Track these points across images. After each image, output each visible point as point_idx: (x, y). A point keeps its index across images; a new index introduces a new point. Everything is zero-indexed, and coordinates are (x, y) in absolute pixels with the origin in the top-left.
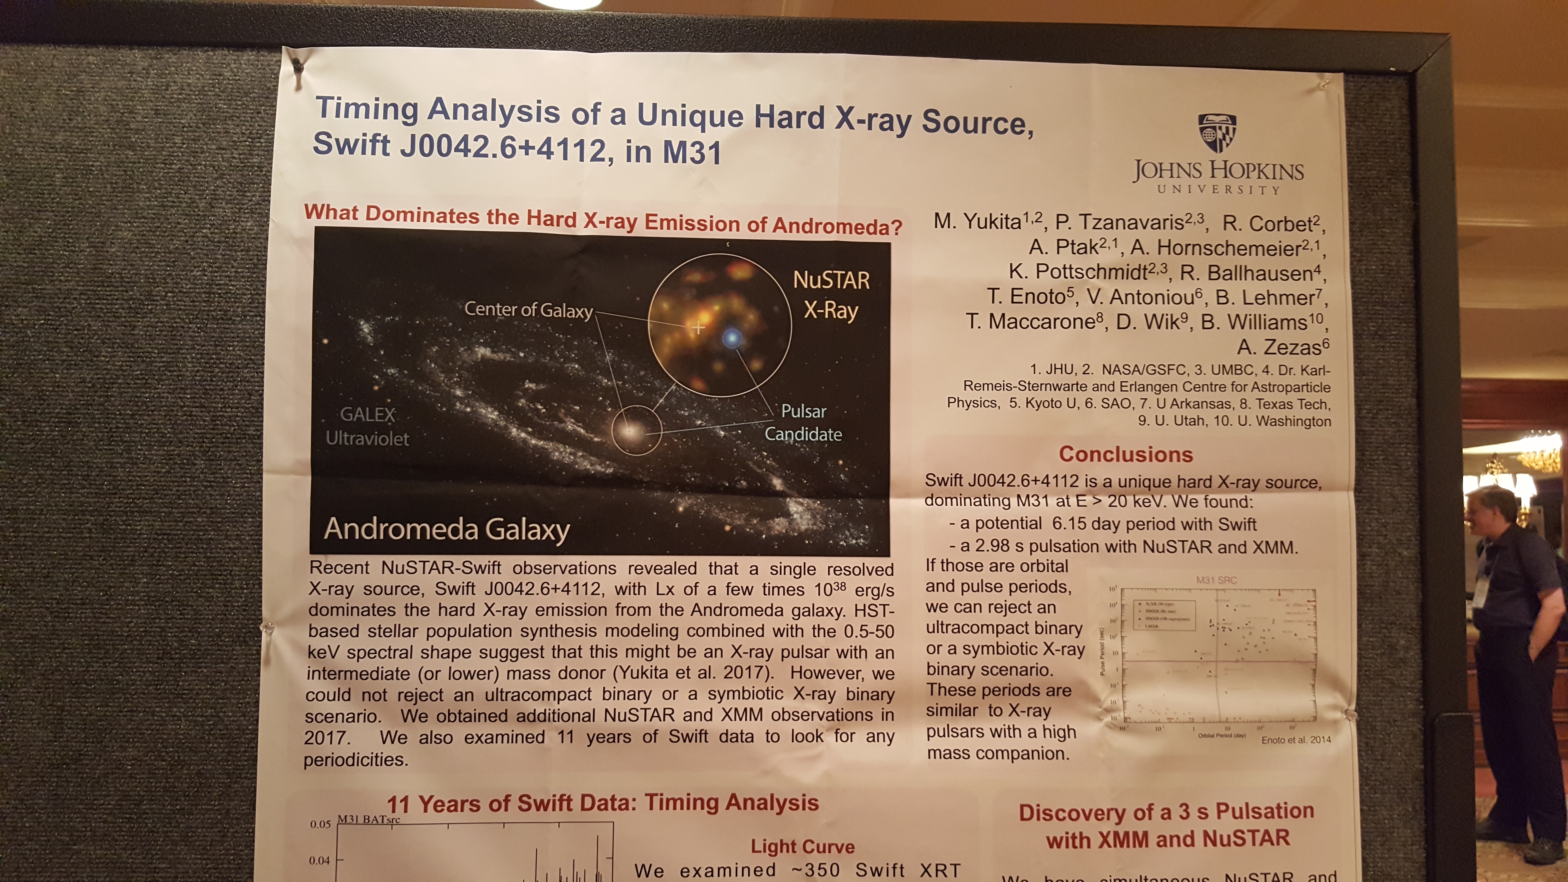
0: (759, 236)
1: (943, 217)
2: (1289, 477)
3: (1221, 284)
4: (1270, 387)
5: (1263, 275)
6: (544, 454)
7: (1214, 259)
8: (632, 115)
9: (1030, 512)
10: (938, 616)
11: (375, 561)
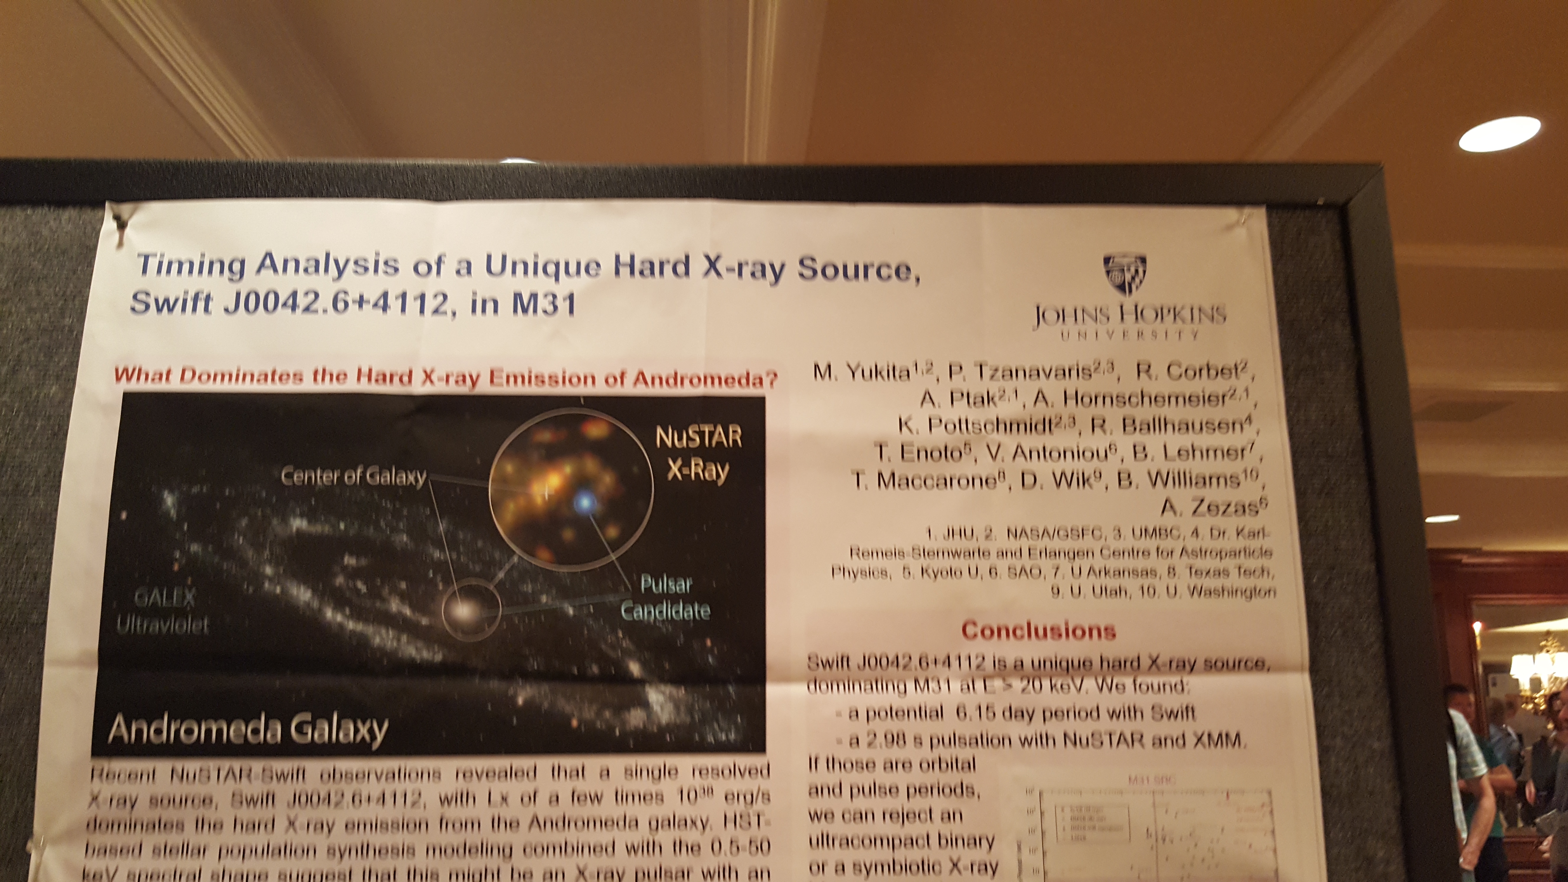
0: (617, 390)
1: (823, 368)
2: (1231, 655)
3: (1138, 437)
4: (1202, 553)
5: (1187, 427)
6: (362, 641)
7: (1127, 410)
8: (479, 266)
9: (929, 699)
10: (823, 826)
11: (163, 766)
